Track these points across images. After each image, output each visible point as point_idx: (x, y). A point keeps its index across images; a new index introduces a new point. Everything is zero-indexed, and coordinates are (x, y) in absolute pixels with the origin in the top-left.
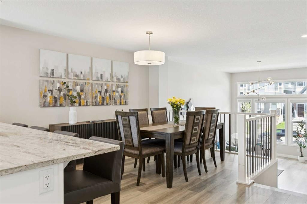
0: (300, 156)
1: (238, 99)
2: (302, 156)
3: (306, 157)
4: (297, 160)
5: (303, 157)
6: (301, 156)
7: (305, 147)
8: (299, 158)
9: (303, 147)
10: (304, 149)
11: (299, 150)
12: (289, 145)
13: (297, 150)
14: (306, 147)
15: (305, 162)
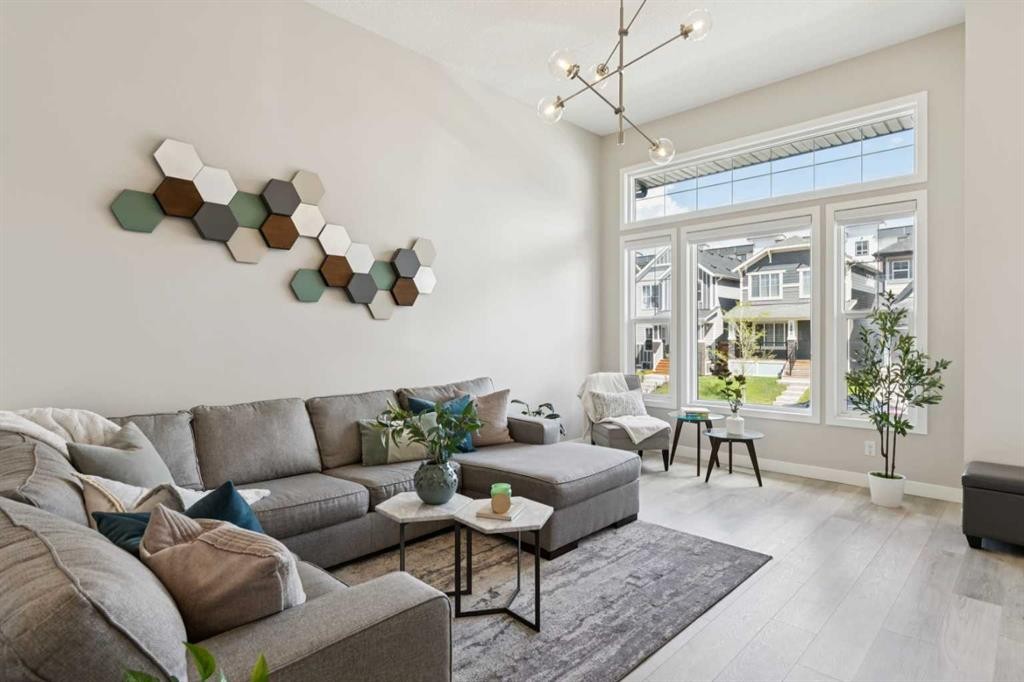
0: (879, 475)
1: (622, 239)
2: (886, 476)
3: (908, 478)
4: (866, 492)
5: (892, 477)
6: (884, 472)
7: (902, 427)
8: (877, 485)
9: (892, 429)
10: (899, 436)
11: (872, 446)
12: (828, 422)
13: (867, 443)
14: (910, 427)
15: (907, 505)
